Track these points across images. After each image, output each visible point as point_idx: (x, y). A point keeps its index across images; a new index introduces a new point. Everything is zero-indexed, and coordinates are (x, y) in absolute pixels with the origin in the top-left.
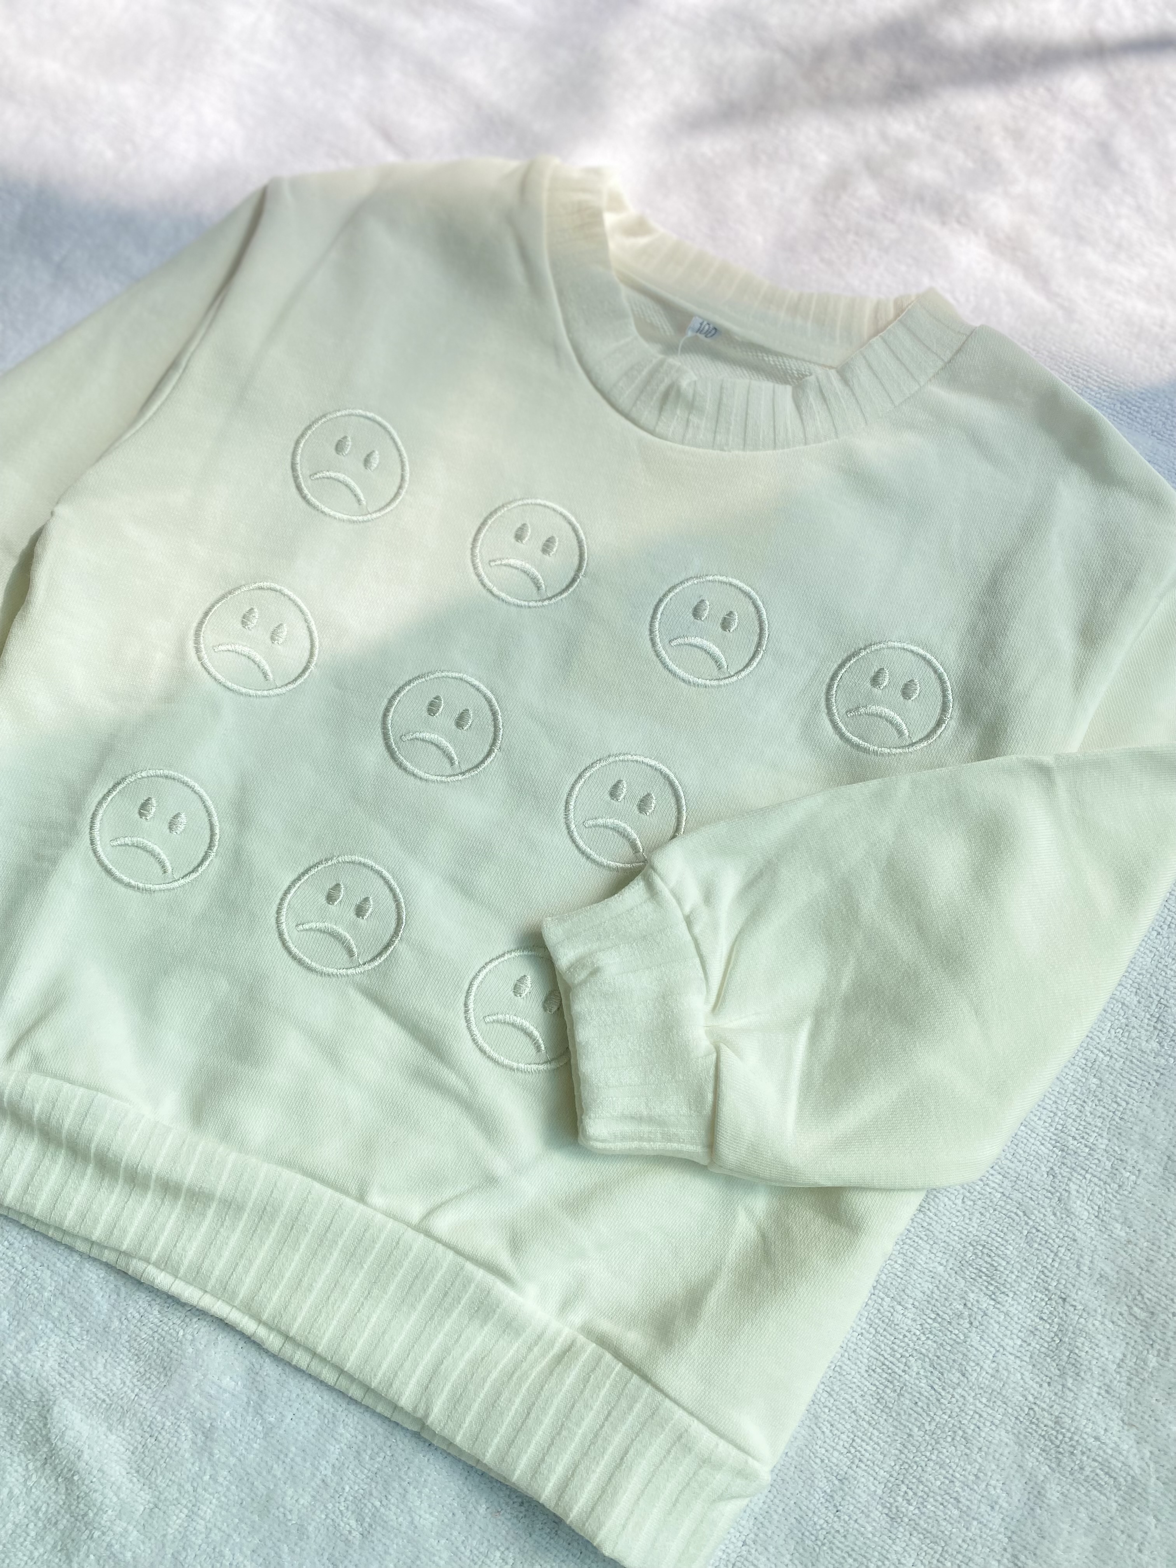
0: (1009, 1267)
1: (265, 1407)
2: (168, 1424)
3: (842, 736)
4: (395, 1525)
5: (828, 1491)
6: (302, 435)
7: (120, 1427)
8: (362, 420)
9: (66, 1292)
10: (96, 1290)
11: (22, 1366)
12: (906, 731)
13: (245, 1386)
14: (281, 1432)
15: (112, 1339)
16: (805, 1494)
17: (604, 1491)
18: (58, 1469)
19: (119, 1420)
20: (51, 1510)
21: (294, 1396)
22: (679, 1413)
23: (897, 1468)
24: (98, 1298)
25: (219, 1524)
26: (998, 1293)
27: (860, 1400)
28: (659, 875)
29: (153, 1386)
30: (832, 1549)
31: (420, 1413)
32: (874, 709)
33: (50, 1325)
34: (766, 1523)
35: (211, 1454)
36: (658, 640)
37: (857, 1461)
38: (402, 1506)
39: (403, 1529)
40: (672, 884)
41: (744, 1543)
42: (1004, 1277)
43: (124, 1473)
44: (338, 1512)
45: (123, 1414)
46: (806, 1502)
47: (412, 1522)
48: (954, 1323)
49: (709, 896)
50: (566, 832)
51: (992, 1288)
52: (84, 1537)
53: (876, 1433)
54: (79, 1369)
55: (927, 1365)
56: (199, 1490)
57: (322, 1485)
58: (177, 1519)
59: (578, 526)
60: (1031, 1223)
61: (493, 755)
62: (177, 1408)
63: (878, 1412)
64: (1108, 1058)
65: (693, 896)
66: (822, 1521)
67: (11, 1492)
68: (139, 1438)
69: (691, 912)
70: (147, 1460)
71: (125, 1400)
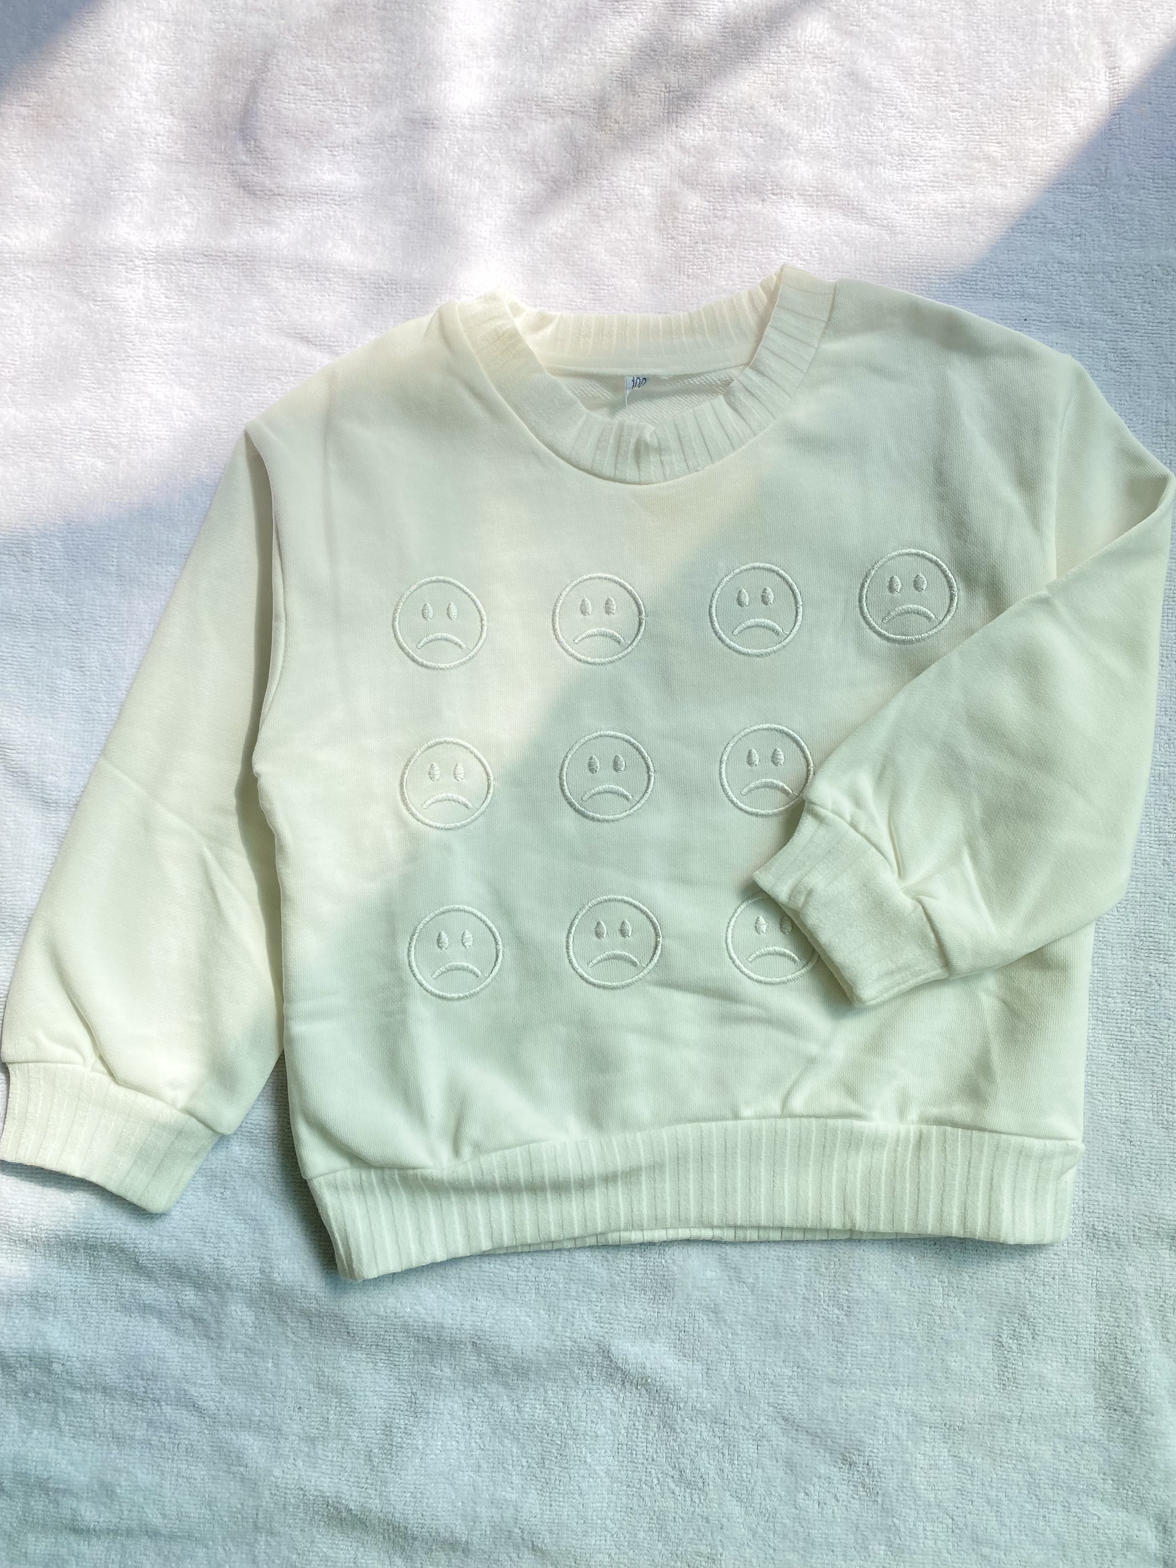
0: (1167, 937)
1: (742, 1276)
2: (687, 1318)
3: (888, 639)
4: (864, 1298)
5: (1120, 1133)
6: (394, 619)
7: (658, 1337)
8: (430, 585)
9: (573, 1278)
10: (591, 1266)
11: (575, 1335)
12: (932, 615)
13: (722, 1271)
14: (761, 1285)
15: (621, 1289)
16: (1106, 1143)
17: (990, 1208)
18: (635, 1382)
19: (655, 1333)
20: (643, 1409)
21: (757, 1259)
22: (1013, 1139)
23: (1155, 1097)
24: (596, 1270)
25: (754, 1358)
26: (1167, 957)
27: (1112, 1069)
28: (819, 806)
29: (665, 1302)
30: (1139, 1166)
31: (849, 1226)
32: (899, 609)
33: (576, 1302)
34: (1091, 1173)
35: (725, 1321)
36: (724, 636)
37: (1128, 1106)
38: (862, 1286)
39: (870, 1298)
40: (830, 807)
41: (1084, 1192)
42: (1166, 945)
43: (676, 1361)
44: (824, 1311)
45: (656, 1328)
46: (1110, 1147)
47: (873, 1291)
48: (1149, 991)
49: (858, 801)
50: (732, 806)
51: (1162, 956)
52: (675, 1411)
53: (1132, 1083)
54: (611, 1317)
55: (1144, 1026)
56: (730, 1345)
57: (805, 1301)
58: (725, 1370)
59: (622, 581)
60: (1167, 902)
61: (652, 778)
62: (688, 1306)
63: (1127, 1070)
64: (1167, 769)
65: (847, 807)
66: (1124, 1153)
67: (612, 1411)
68: (673, 1337)
69: (852, 819)
70: (687, 1346)
71: (653, 1319)
